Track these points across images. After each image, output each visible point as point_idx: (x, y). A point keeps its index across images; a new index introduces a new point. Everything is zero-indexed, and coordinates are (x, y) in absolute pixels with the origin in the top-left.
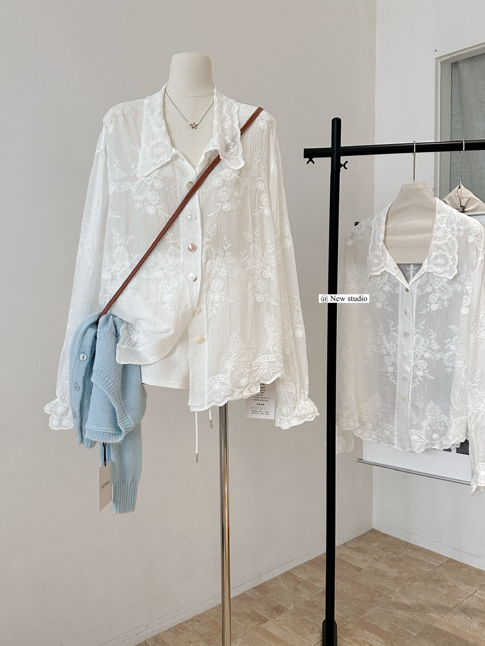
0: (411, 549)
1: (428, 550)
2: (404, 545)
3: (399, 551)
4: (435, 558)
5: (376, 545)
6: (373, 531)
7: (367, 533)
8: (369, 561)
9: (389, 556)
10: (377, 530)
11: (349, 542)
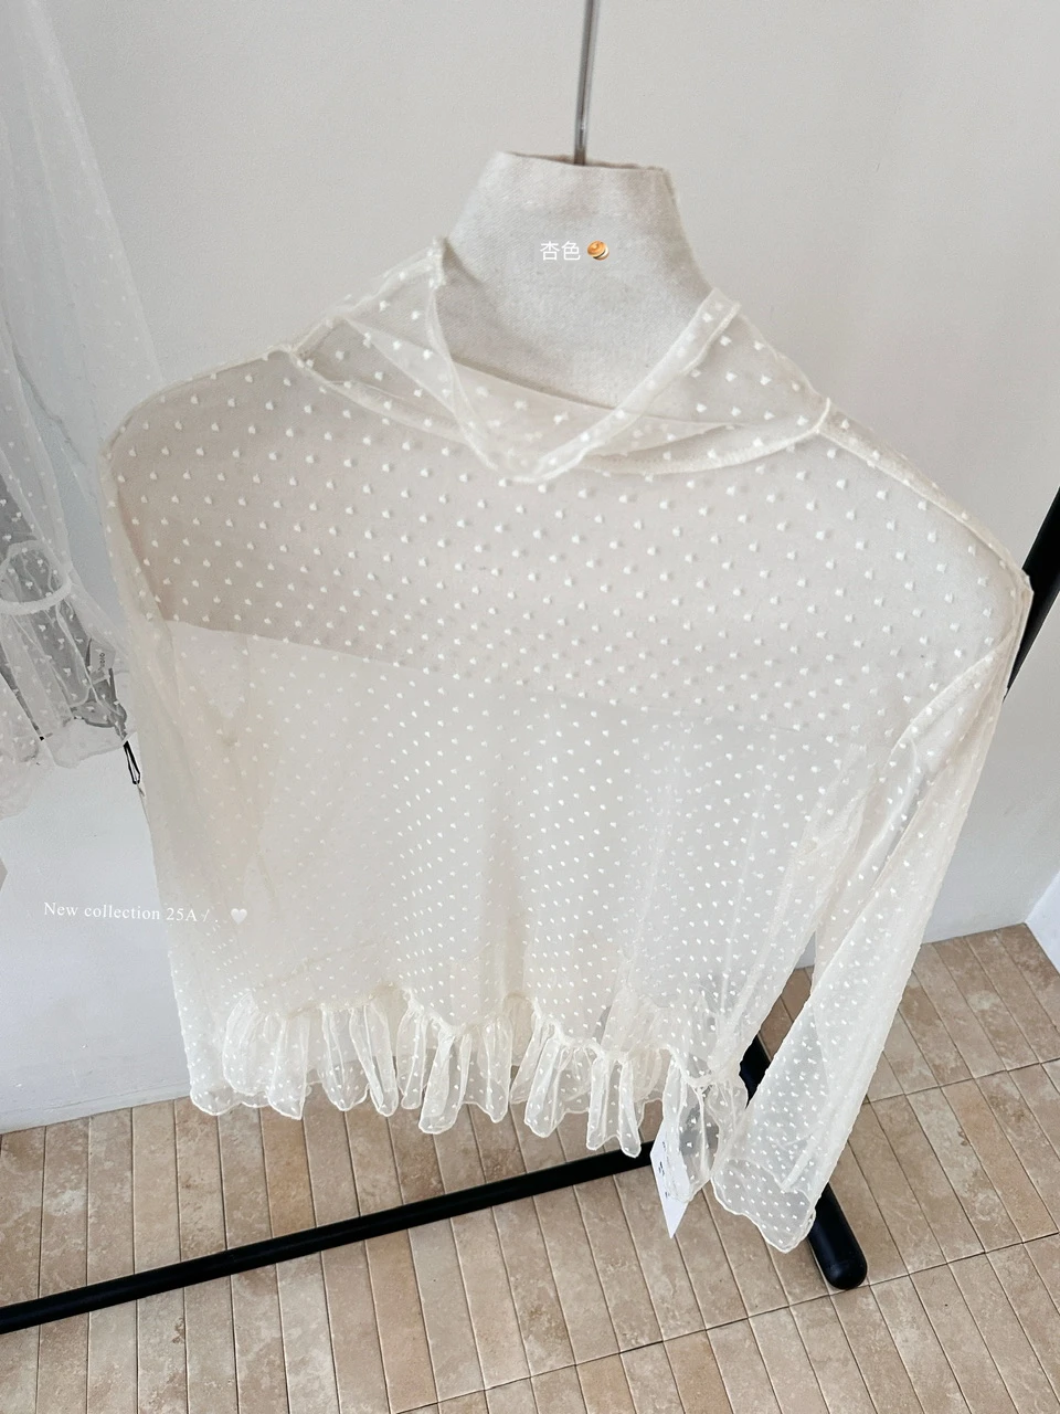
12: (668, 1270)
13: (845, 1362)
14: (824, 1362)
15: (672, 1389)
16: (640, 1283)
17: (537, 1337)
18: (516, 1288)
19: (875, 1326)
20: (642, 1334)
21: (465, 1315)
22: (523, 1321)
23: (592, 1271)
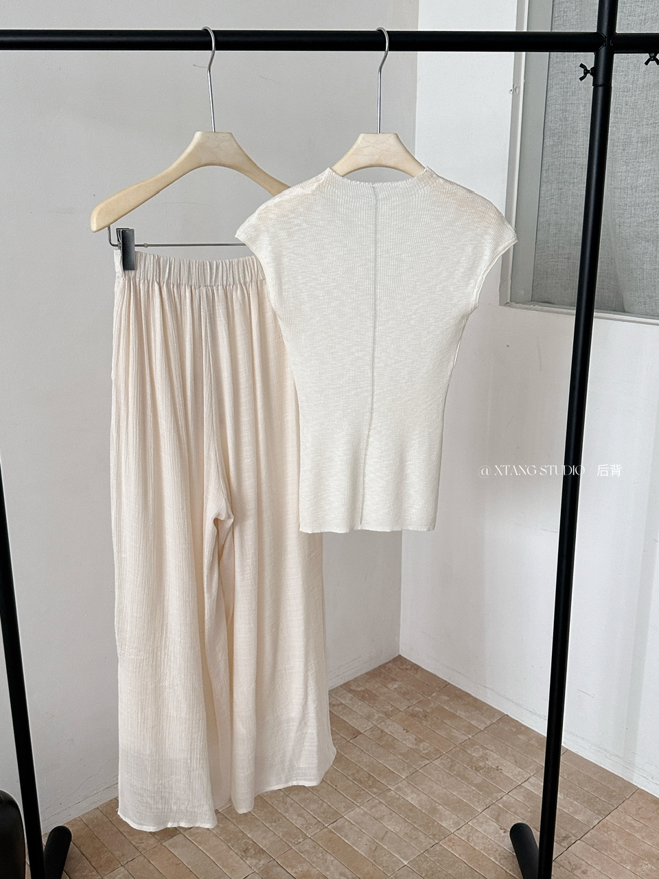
0: (448, 696)
1: (476, 700)
2: (439, 687)
3: (429, 698)
4: (482, 714)
5: (396, 686)
6: (399, 660)
7: (389, 662)
8: (376, 717)
9: (411, 708)
10: (405, 659)
11: (356, 680)
12: (299, 815)
13: (391, 814)
14: (382, 818)
15: (321, 849)
16: (290, 824)
17: (251, 857)
18: (233, 846)
19: (398, 799)
20: (299, 838)
21: (213, 864)
22: (242, 855)
23: (266, 828)
